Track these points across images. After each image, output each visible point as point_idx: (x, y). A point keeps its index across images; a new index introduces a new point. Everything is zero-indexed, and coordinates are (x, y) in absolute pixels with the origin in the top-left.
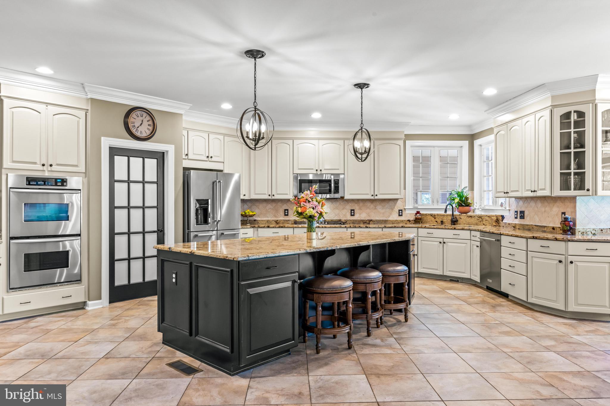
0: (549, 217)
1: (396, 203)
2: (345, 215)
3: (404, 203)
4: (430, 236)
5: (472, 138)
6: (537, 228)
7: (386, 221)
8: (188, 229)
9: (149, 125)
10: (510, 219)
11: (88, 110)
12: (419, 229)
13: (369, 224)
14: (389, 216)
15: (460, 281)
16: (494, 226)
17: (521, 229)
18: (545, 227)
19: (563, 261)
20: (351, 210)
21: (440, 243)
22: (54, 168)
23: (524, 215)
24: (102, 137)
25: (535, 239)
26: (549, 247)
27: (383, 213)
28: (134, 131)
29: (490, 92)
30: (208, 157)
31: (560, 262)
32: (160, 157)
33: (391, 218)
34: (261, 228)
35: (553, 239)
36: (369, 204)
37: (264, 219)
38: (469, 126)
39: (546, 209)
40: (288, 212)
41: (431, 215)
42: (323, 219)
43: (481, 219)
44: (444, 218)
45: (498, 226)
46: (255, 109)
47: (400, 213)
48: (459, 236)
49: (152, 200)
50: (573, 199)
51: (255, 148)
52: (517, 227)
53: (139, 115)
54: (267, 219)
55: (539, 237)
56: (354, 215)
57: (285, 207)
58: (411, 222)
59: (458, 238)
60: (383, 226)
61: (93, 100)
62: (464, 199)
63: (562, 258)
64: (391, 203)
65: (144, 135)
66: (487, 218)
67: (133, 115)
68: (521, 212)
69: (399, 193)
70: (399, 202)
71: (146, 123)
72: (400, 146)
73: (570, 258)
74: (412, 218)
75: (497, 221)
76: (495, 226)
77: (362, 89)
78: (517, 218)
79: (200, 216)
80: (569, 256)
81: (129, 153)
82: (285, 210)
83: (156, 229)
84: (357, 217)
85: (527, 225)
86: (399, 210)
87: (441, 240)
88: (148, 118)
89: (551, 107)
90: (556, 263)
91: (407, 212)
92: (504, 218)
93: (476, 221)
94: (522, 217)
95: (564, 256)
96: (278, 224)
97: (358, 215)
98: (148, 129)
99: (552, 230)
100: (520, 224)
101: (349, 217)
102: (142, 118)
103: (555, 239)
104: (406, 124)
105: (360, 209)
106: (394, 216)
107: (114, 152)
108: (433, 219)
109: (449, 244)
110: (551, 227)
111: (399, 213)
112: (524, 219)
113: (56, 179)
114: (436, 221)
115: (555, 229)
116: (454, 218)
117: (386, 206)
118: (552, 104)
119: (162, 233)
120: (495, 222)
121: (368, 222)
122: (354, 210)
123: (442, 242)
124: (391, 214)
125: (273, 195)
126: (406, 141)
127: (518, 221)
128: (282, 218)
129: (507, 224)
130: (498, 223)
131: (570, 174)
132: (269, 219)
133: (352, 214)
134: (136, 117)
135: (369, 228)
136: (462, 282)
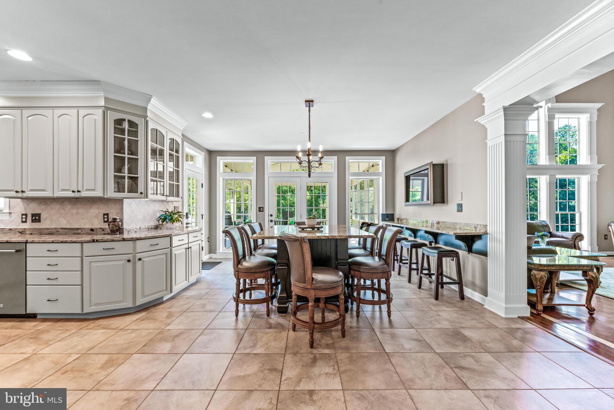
0: (83, 218)
6: (66, 231)
18: (78, 229)
19: (131, 259)
23: (39, 217)
25: (96, 242)
29: (21, 56)
31: (129, 261)
50: (120, 201)
55: (102, 239)
63: (130, 257)
68: (34, 215)
73: (138, 256)
78: (27, 222)
80: (137, 254)
89: (104, 108)
90: (123, 263)
94: (37, 221)
95: (132, 255)
99: (89, 231)
100: (32, 228)
103: (123, 240)
110: (88, 228)
115: (95, 230)
118: (106, 106)
131: (124, 177)
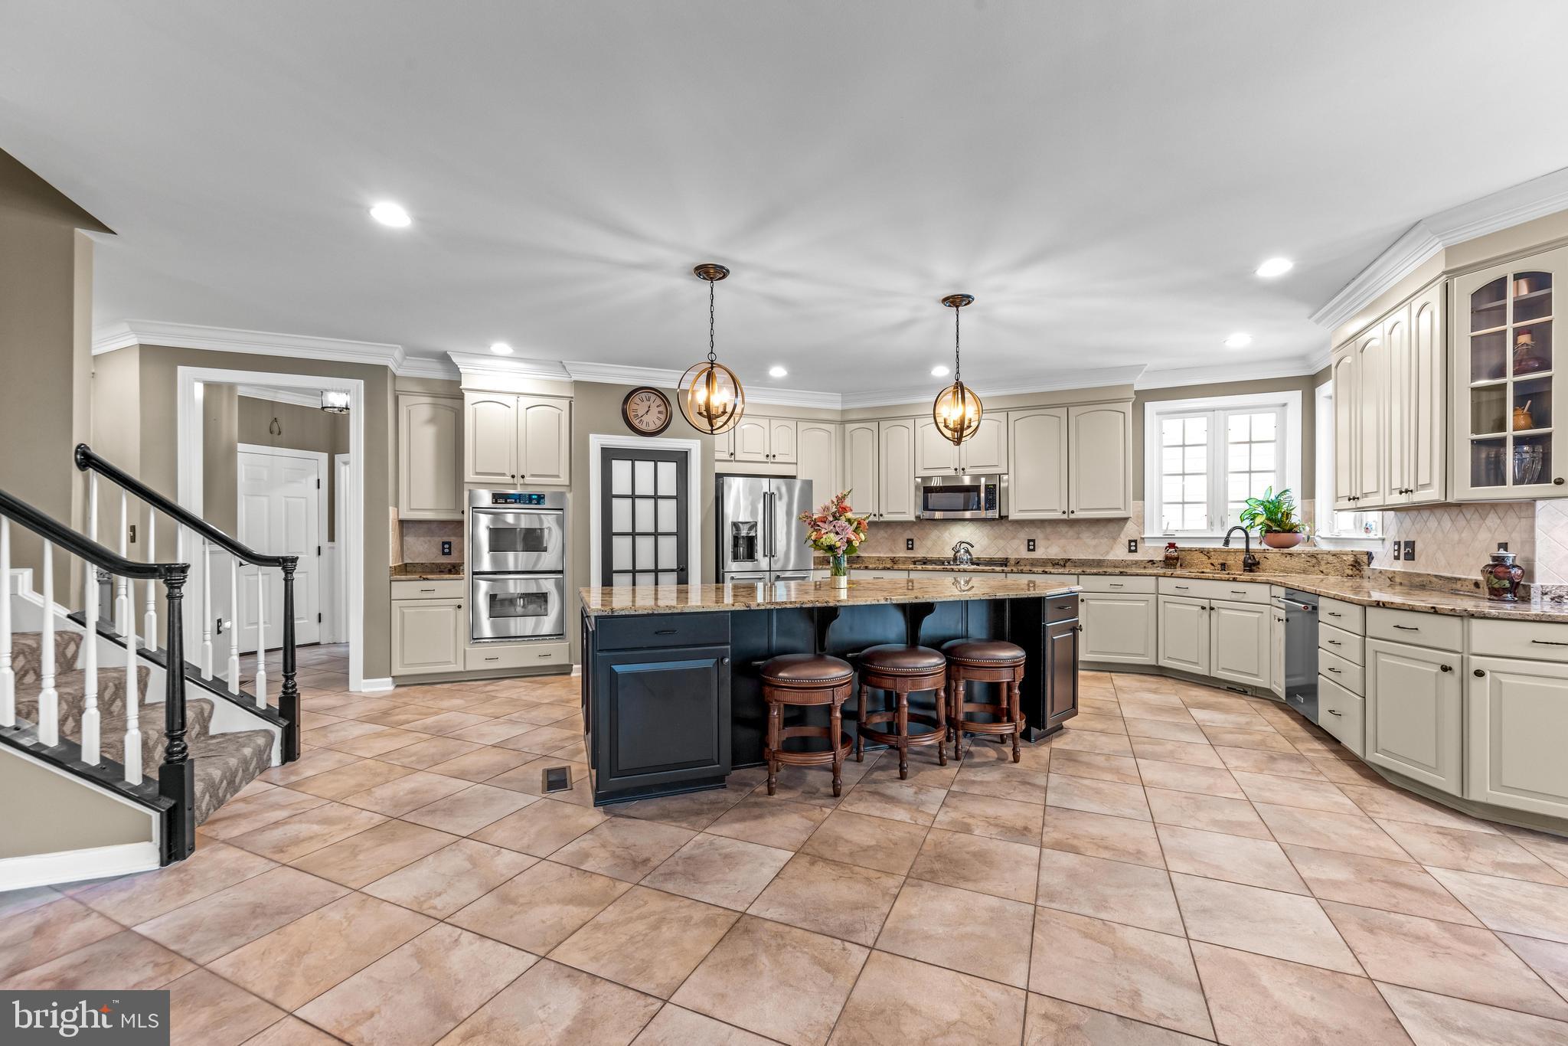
0: (1468, 555)
1: (1122, 528)
2: (1016, 549)
3: (1142, 527)
4: (1182, 594)
5: (1309, 384)
7: (1099, 563)
8: (723, 568)
9: (660, 412)
10: (1384, 561)
11: (572, 398)
12: (1160, 578)
13: (1065, 566)
14: (1108, 553)
15: (1249, 693)
16: (1348, 576)
17: (1405, 586)
19: (1456, 667)
20: (1029, 541)
21: (1203, 608)
22: (528, 480)
23: (1413, 550)
24: (591, 435)
26: (1417, 629)
27: (1095, 547)
28: (636, 422)
29: (1275, 267)
30: (767, 456)
31: (1445, 669)
32: (681, 459)
33: (1111, 557)
34: (855, 569)
35: (1426, 610)
36: (1064, 529)
37: (874, 555)
38: (1303, 358)
39: (1463, 535)
40: (912, 544)
41: (1202, 551)
42: (969, 557)
43: (1314, 561)
44: (1229, 558)
45: (1358, 577)
46: (712, 364)
47: (1133, 546)
48: (1246, 595)
49: (668, 522)
51: (712, 430)
52: (1398, 580)
53: (645, 399)
54: (878, 555)
56: (1034, 550)
57: (908, 535)
58: (1155, 565)
59: (1243, 600)
60: (1079, 570)
61: (576, 383)
62: (1280, 515)
63: (1453, 660)
64: (1111, 527)
65: (652, 428)
66: (1331, 558)
67: (636, 399)
68: (1407, 544)
69: (1122, 507)
70: (1129, 525)
71: (654, 410)
72: (1124, 413)
73: (1477, 663)
74: (1159, 557)
75: (1356, 564)
76: (1352, 576)
77: (957, 307)
78: (1399, 559)
79: (741, 549)
80: (1472, 657)
81: (634, 455)
82: (908, 540)
83: (675, 567)
84: (1040, 553)
85: (1419, 574)
86: (1130, 541)
87: (1206, 603)
88: (659, 402)
89: (1444, 276)
91: (1147, 544)
92: (1373, 558)
93: (1302, 565)
94: (1410, 556)
95: (1460, 655)
96: (893, 564)
97: (1044, 549)
98: (658, 418)
99: (1473, 587)
100: (1404, 572)
101: (1025, 554)
102: (648, 403)
104: (1137, 369)
105: (1047, 538)
106: (1119, 553)
107: (609, 455)
108: (1204, 558)
109: (1223, 612)
110: (1471, 580)
111: (1130, 546)
112: (1414, 560)
113: (530, 495)
114: (1212, 564)
116: (1250, 558)
117: (1102, 533)
118: (1448, 269)
119: (684, 572)
120: (1351, 567)
121: (1062, 563)
122: (1034, 541)
123: (1208, 607)
124: (1112, 549)
125: (881, 515)
126: (1146, 403)
127: (1400, 566)
128: (902, 553)
129: (1377, 572)
130: (1358, 570)
131: (1500, 442)
132: (882, 556)
133: (1031, 547)
134: (639, 402)
135: (1050, 573)
136: (1254, 694)
